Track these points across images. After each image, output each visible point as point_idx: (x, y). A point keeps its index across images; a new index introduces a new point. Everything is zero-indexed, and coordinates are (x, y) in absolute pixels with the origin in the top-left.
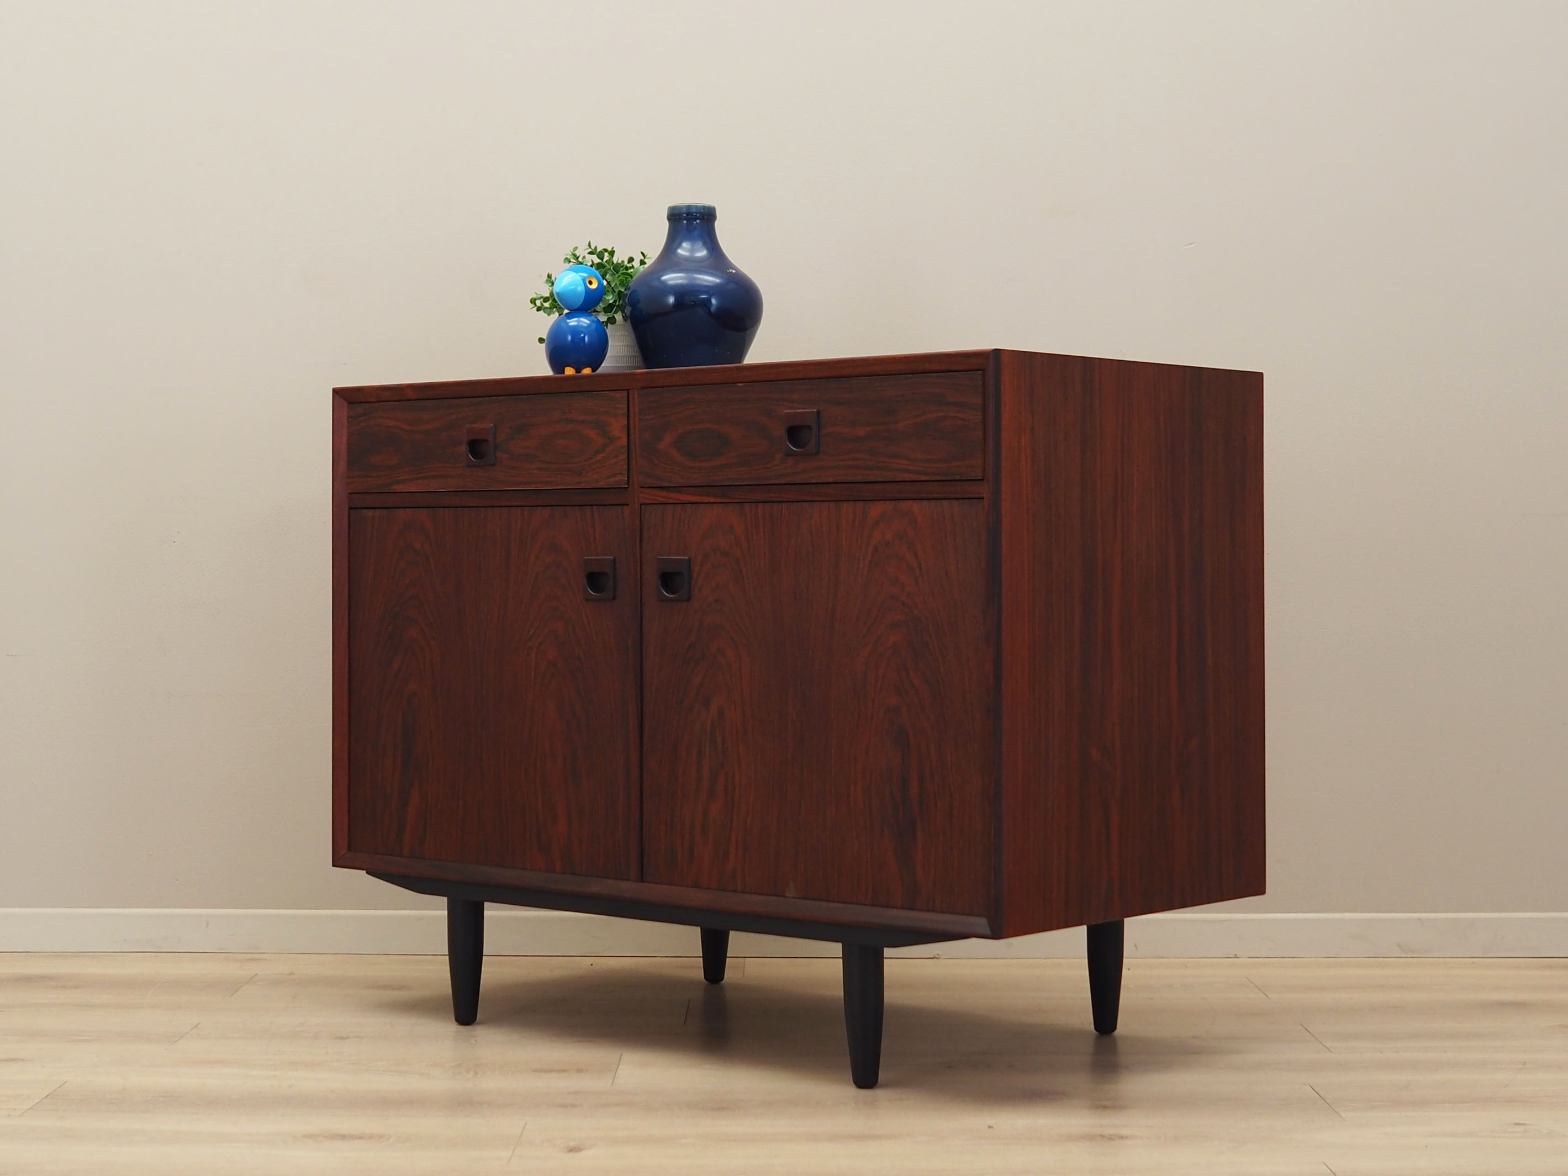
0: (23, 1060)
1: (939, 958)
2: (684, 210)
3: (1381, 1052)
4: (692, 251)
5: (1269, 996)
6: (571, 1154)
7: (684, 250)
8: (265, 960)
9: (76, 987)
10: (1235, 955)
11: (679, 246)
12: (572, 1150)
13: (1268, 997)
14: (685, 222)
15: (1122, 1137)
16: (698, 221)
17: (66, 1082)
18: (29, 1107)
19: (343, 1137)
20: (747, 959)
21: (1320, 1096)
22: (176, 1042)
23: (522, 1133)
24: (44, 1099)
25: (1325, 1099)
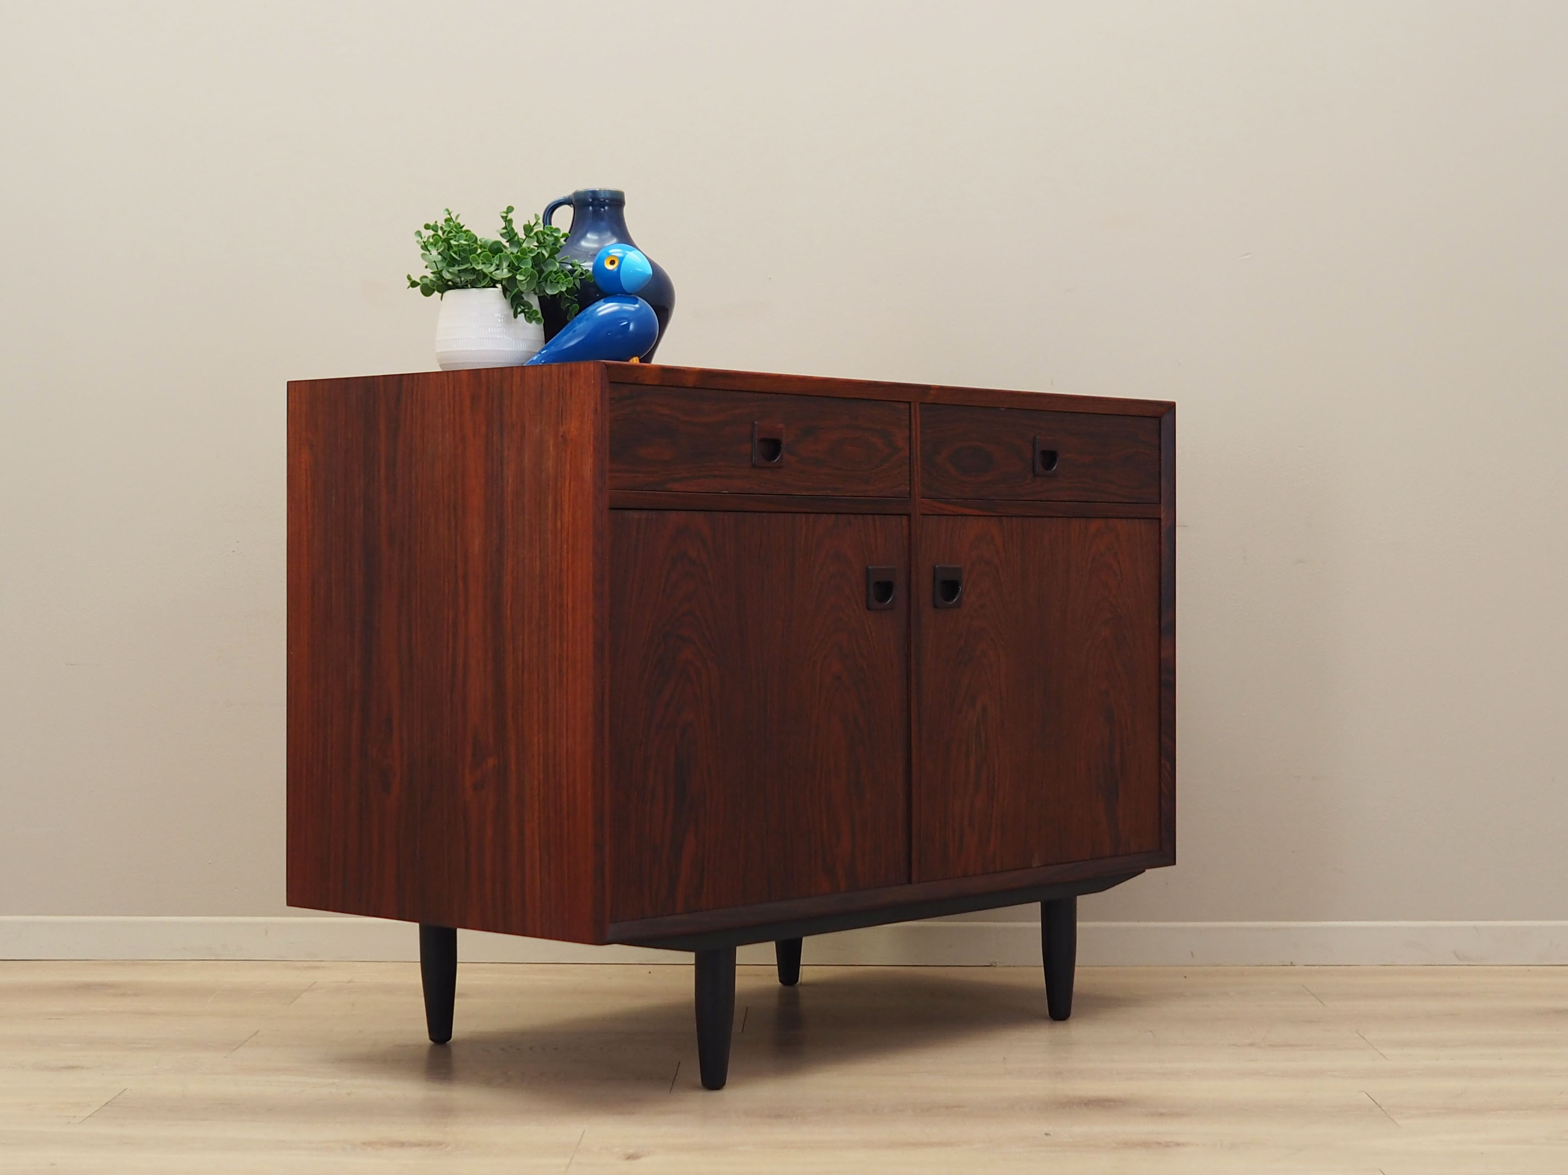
0: (83, 1068)
1: (995, 966)
3: (1437, 1060)
5: (1327, 1004)
6: (629, 1161)
8: (324, 968)
9: (136, 995)
10: (1292, 963)
12: (631, 1157)
13: (1324, 1005)
15: (1178, 1145)
17: (125, 1090)
18: (88, 1115)
19: (402, 1145)
21: (1376, 1103)
22: (235, 1049)
23: (580, 1141)
24: (104, 1106)
25: (1382, 1108)
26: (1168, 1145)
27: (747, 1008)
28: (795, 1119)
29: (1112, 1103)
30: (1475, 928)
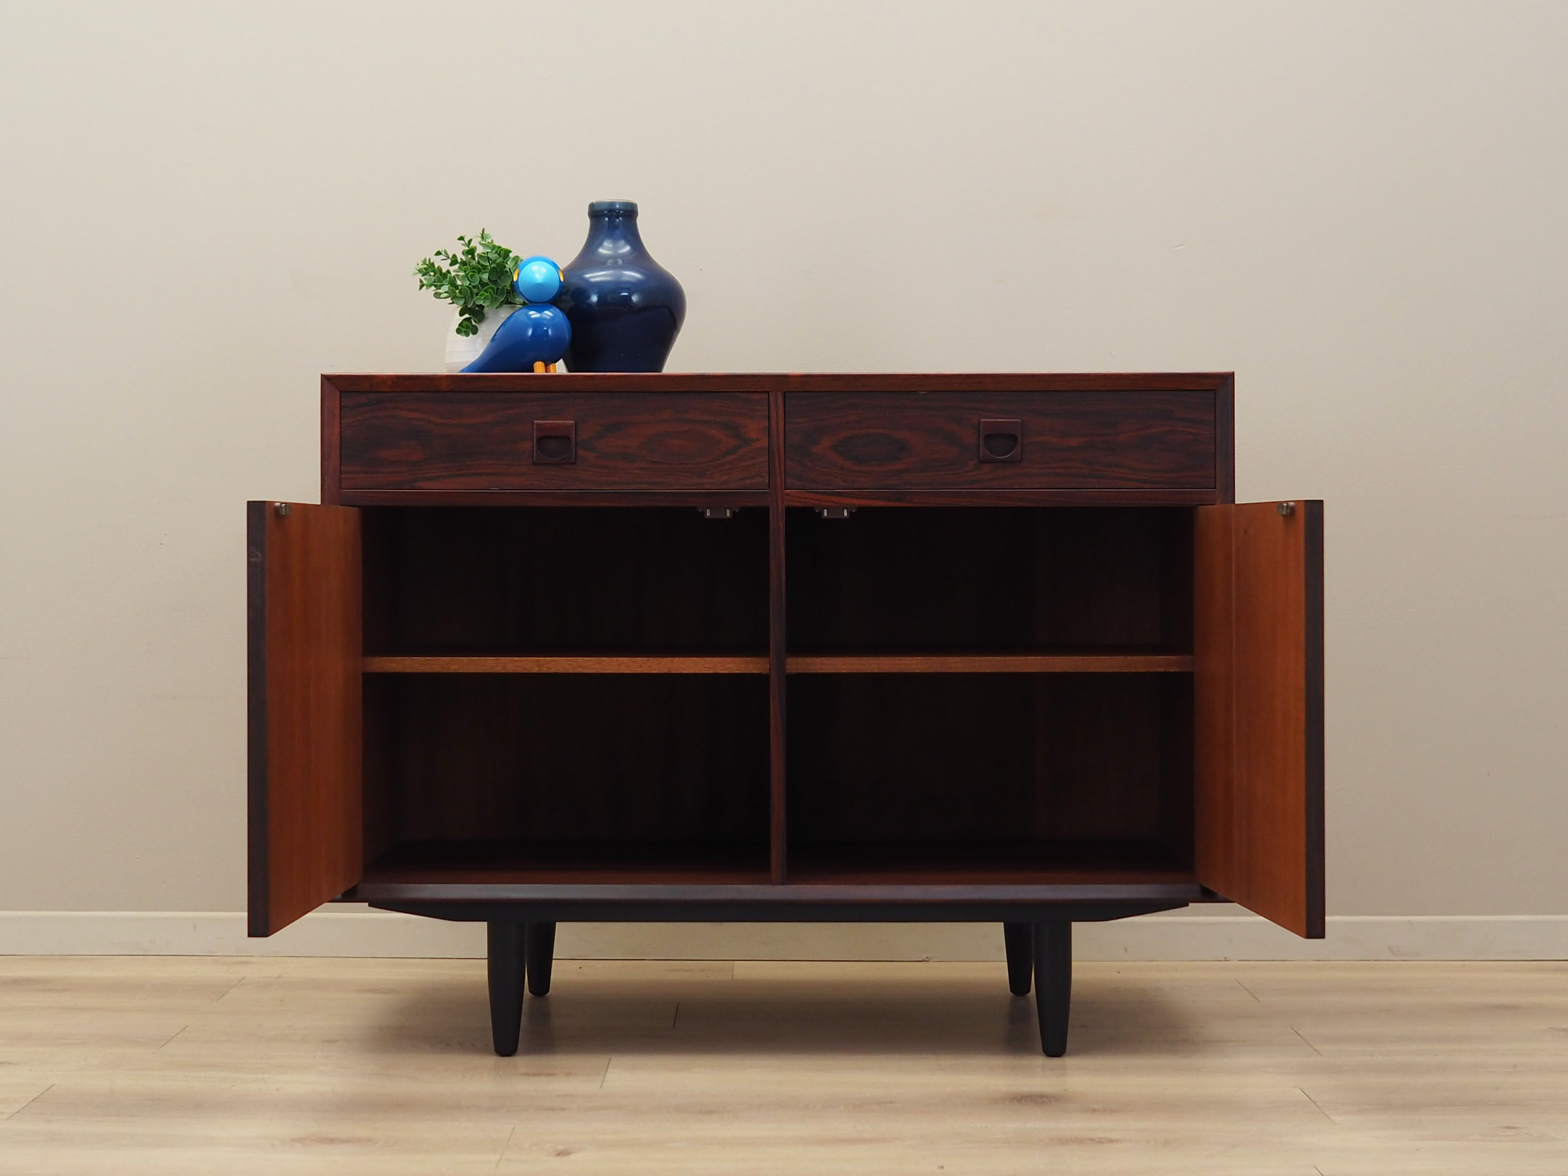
1: (928, 961)
2: (606, 207)
4: (615, 248)
5: (1260, 999)
6: (559, 1158)
7: (605, 249)
8: (252, 963)
9: (65, 990)
10: (1226, 958)
11: (601, 245)
12: (560, 1154)
14: (607, 219)
15: (1111, 1141)
16: (620, 218)
17: (53, 1085)
18: (16, 1111)
19: (331, 1141)
20: (735, 962)
21: (1311, 1100)
22: (163, 1046)
23: (510, 1137)
24: (31, 1102)
25: (1314, 1102)
26: (1101, 1141)
27: (678, 1005)
28: (726, 1115)
29: (1045, 1099)
30: (1410, 923)
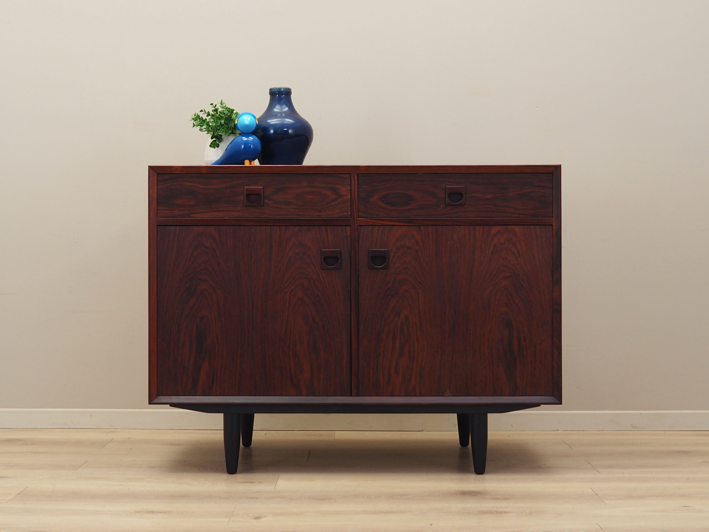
0: (7, 477)
1: (423, 431)
2: (278, 90)
3: (623, 474)
4: (281, 109)
6: (256, 520)
7: (277, 109)
8: (117, 432)
9: (32, 444)
10: (557, 430)
11: (275, 107)
12: (256, 518)
13: (572, 449)
14: (277, 95)
15: (506, 512)
16: (284, 95)
17: (27, 487)
18: (11, 499)
19: (153, 512)
20: (336, 431)
21: (596, 493)
22: (76, 469)
23: (234, 510)
24: (17, 495)
25: (598, 495)
26: (501, 513)
27: (310, 451)
28: (331, 500)
29: (476, 494)
30: (641, 414)
